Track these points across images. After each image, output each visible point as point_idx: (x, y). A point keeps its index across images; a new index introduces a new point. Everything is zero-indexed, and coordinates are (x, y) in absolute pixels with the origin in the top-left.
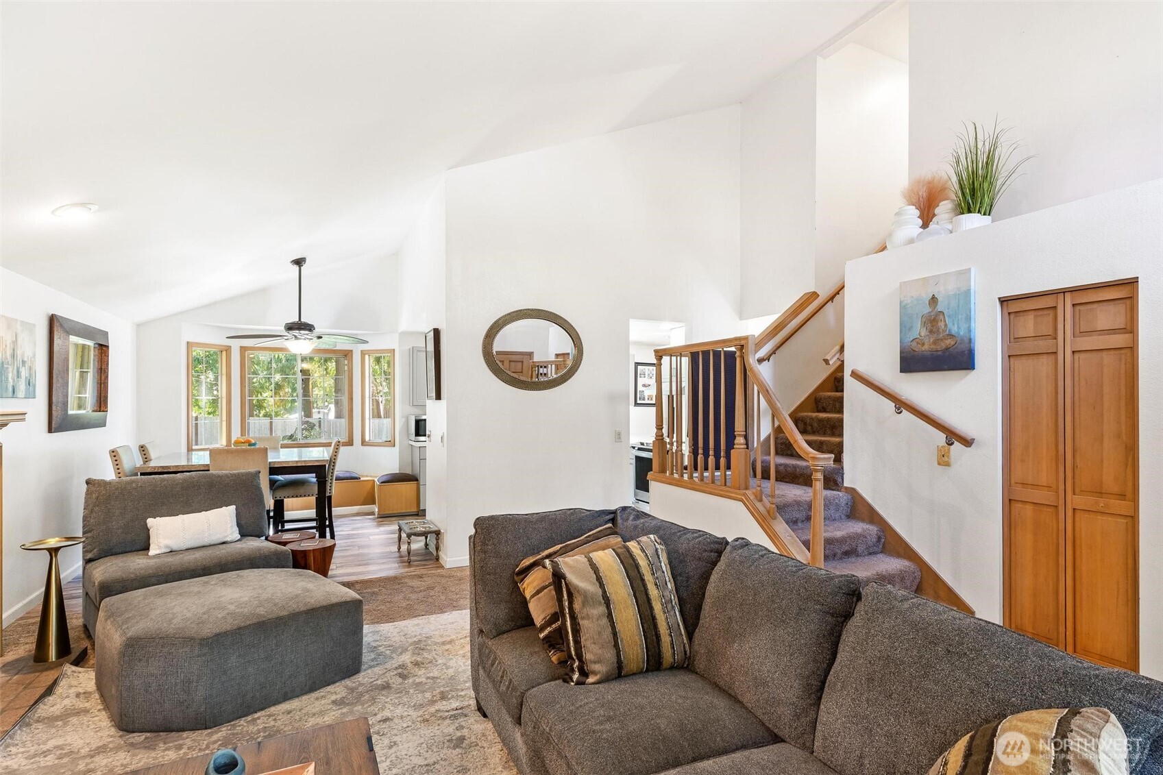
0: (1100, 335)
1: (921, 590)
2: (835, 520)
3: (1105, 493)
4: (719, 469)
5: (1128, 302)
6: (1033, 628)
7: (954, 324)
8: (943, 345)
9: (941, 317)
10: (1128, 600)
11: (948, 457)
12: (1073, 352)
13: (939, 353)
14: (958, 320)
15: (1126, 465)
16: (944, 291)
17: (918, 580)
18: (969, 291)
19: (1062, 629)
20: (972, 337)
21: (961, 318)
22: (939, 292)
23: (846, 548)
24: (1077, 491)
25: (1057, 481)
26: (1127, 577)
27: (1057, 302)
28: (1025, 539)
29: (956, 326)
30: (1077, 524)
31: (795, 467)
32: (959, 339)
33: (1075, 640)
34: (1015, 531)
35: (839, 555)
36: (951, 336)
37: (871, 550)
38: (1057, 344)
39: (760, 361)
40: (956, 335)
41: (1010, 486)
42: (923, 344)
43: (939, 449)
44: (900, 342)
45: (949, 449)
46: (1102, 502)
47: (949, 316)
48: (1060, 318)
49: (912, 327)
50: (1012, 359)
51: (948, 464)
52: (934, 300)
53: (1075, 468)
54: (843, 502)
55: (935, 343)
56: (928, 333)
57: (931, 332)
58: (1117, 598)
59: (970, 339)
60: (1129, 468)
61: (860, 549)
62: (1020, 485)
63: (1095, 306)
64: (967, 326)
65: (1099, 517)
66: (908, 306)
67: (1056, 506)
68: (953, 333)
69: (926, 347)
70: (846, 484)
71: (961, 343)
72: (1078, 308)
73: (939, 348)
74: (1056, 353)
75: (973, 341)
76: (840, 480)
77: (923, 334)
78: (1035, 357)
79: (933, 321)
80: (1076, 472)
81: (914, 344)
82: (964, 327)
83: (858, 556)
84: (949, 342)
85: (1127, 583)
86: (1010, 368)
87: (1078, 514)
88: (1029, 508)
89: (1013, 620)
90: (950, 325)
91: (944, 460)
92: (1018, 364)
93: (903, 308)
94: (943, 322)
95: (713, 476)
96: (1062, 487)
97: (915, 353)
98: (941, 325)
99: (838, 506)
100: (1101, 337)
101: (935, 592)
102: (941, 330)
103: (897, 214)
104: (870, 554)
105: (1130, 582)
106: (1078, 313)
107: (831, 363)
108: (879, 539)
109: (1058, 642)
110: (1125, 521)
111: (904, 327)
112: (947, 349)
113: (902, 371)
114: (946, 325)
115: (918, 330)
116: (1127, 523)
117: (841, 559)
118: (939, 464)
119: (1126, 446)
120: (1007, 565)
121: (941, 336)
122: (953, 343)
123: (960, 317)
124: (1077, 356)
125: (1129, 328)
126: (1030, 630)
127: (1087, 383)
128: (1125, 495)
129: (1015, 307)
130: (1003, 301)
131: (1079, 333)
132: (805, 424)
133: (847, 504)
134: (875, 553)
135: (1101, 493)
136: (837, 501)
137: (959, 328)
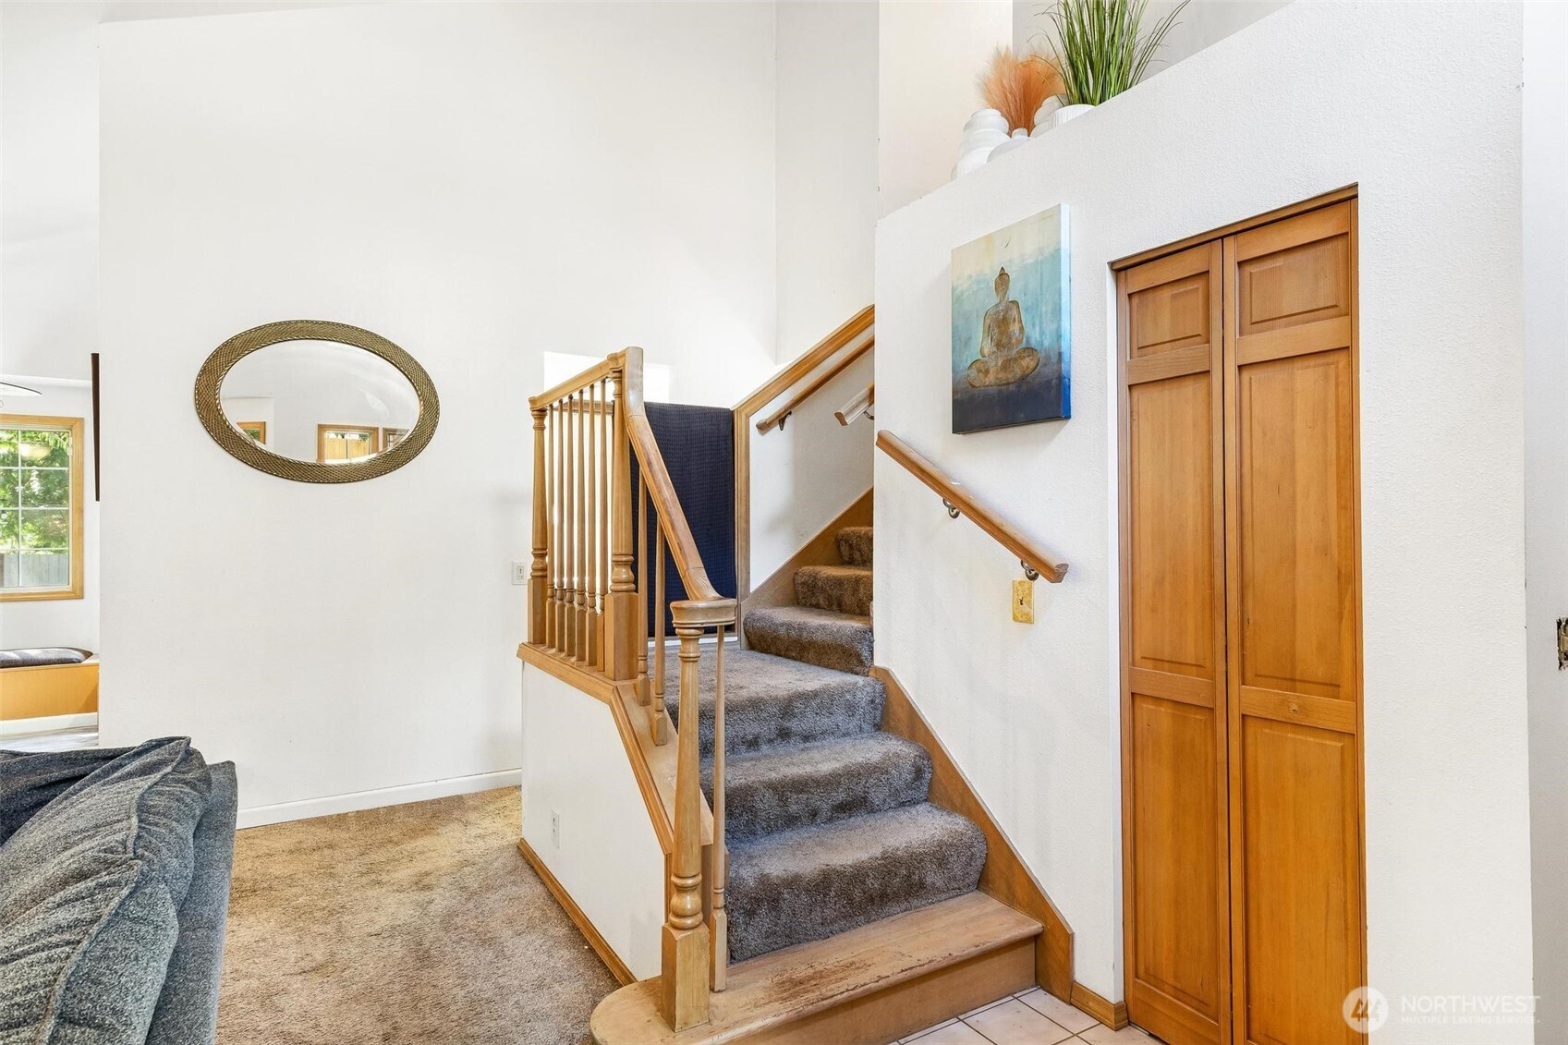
0: (1288, 325)
1: (987, 882)
2: (846, 734)
3: (1299, 681)
4: (654, 636)
5: (1340, 244)
6: (1176, 977)
7: (1034, 326)
8: (1018, 372)
9: (1014, 313)
10: (1346, 929)
11: (1029, 603)
12: (1240, 367)
13: (1012, 388)
14: (1041, 316)
15: (1340, 617)
16: (1018, 257)
17: (979, 862)
18: (1056, 256)
19: (1224, 984)
20: (1064, 349)
21: (1046, 312)
22: (1010, 261)
23: (840, 796)
24: (1249, 675)
25: (1213, 653)
26: (1345, 873)
27: (1209, 261)
28: (1160, 779)
29: (1037, 329)
30: (1250, 750)
31: (801, 628)
32: (1042, 355)
33: (1248, 1010)
34: (1143, 760)
35: (825, 812)
36: (1030, 350)
37: (903, 797)
38: (1210, 354)
39: (764, 427)
40: (1038, 348)
41: (1133, 664)
42: (987, 372)
43: (1016, 587)
44: (953, 371)
45: (1030, 588)
46: (1294, 699)
47: (1026, 310)
48: (1216, 298)
49: (969, 339)
50: (1136, 393)
51: (1028, 619)
52: (1003, 276)
53: (1246, 624)
54: (863, 698)
55: (1006, 366)
56: (995, 349)
57: (999, 345)
58: (1327, 920)
59: (1060, 354)
60: (1346, 623)
61: (876, 797)
62: (1150, 663)
63: (1279, 262)
64: (1054, 327)
65: (1290, 735)
66: (964, 297)
67: (1212, 709)
68: (1033, 343)
69: (991, 378)
70: (879, 662)
71: (1045, 365)
72: (1248, 269)
73: (1010, 377)
74: (1208, 372)
75: (1065, 357)
76: (866, 654)
77: (986, 351)
78: (1175, 384)
79: (1002, 322)
80: (1247, 634)
81: (973, 373)
82: (1050, 328)
83: (872, 810)
84: (1027, 363)
85: (1345, 888)
86: (1131, 412)
87: (1252, 728)
88: (1165, 710)
89: (1141, 958)
90: (1027, 329)
91: (1023, 613)
92: (1145, 398)
93: (957, 300)
94: (1016, 324)
95: (662, 648)
96: (1221, 667)
97: (976, 391)
98: (1015, 328)
99: (851, 708)
100: (1291, 330)
101: (1010, 888)
102: (1014, 341)
103: (968, 126)
104: (902, 804)
105: (1349, 888)
106: (1248, 280)
107: (849, 420)
108: (918, 773)
109: (1217, 1011)
110: (1340, 745)
111: (960, 341)
112: (1023, 378)
113: (955, 431)
114: (1022, 329)
115: (980, 344)
116: (1342, 748)
117: (830, 820)
118: (1015, 619)
119: (1339, 572)
120: (1129, 834)
121: (1014, 351)
122: (1032, 364)
123: (1044, 309)
124: (1246, 374)
125: (1342, 304)
126: (1171, 981)
127: (1265, 435)
128: (1338, 686)
129: (1140, 280)
130: (1121, 269)
131: (1251, 324)
132: (851, 546)
133: (872, 702)
134: (913, 803)
135: (1293, 680)
136: (848, 697)
137: (1042, 333)
